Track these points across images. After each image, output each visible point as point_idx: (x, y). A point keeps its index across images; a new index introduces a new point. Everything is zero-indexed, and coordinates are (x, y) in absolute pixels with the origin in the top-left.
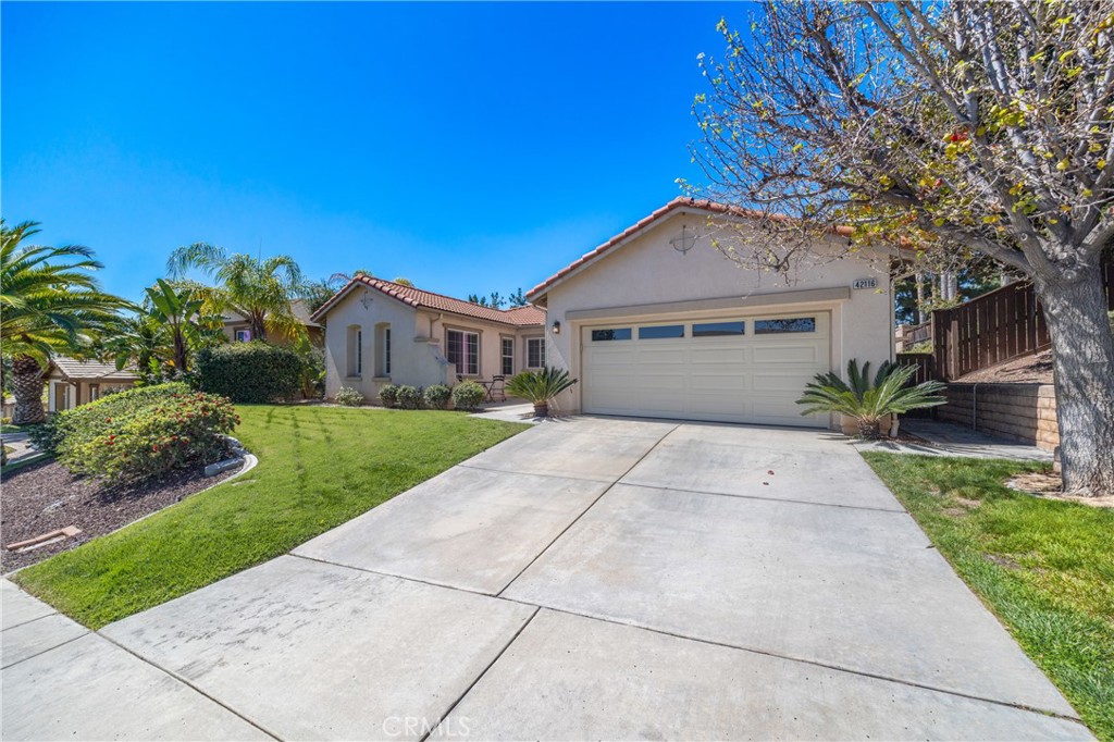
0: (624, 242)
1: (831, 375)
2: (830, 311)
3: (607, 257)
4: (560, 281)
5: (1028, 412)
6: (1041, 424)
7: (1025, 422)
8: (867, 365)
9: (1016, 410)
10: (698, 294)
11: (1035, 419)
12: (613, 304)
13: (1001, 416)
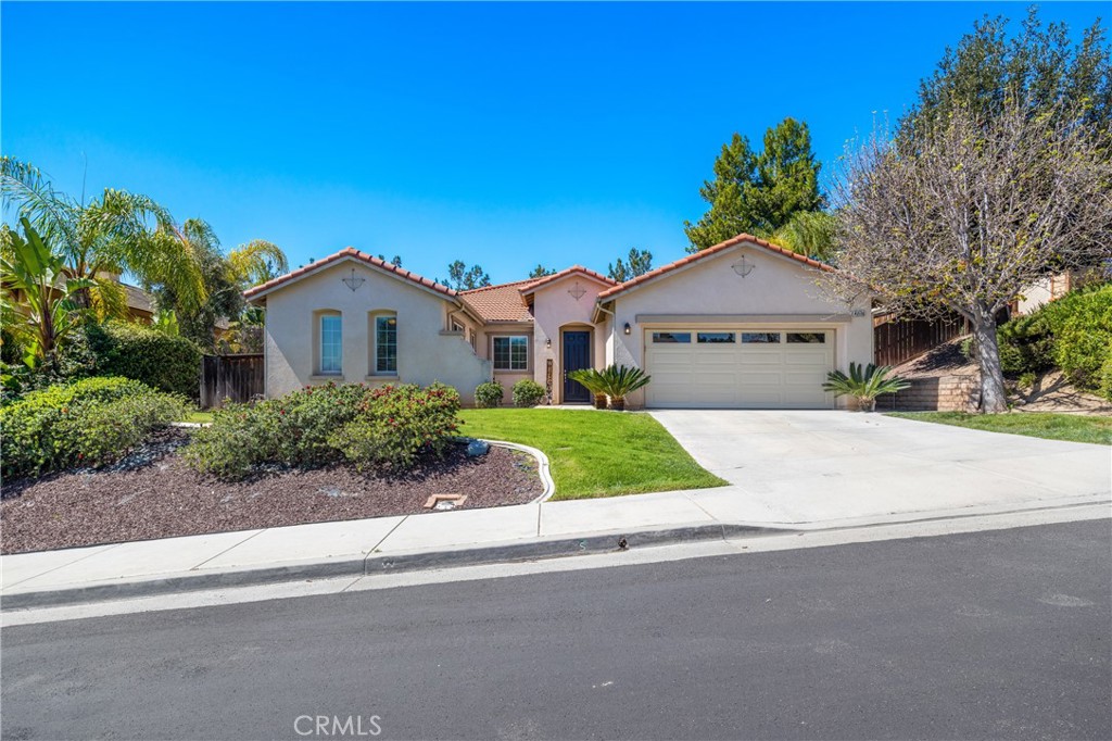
0: (699, 261)
1: (837, 372)
2: (835, 330)
3: (682, 272)
4: (637, 287)
5: (933, 393)
6: (940, 398)
7: (930, 399)
8: (860, 366)
9: (925, 393)
10: (753, 310)
11: (937, 396)
12: (683, 311)
13: (914, 398)
